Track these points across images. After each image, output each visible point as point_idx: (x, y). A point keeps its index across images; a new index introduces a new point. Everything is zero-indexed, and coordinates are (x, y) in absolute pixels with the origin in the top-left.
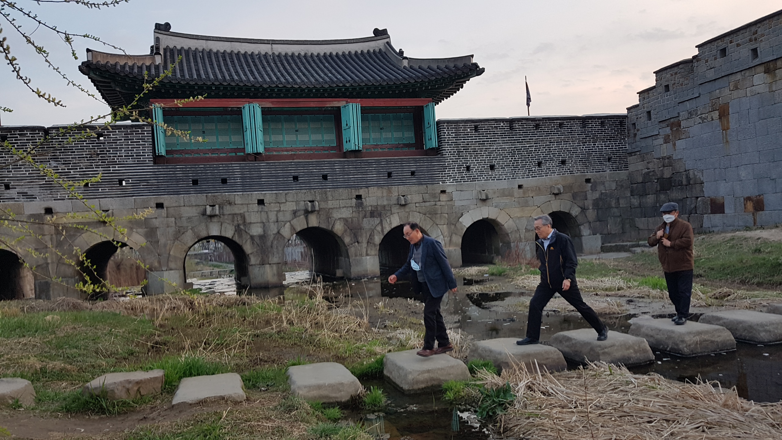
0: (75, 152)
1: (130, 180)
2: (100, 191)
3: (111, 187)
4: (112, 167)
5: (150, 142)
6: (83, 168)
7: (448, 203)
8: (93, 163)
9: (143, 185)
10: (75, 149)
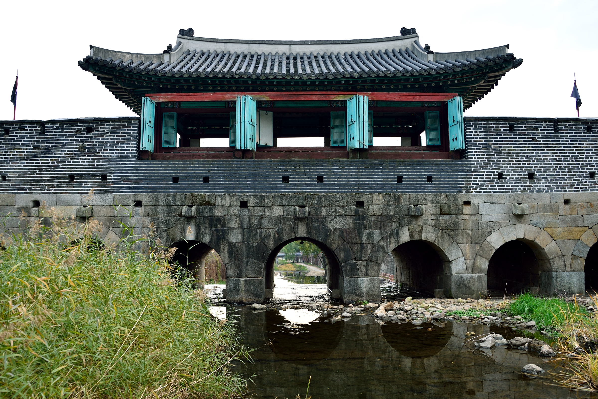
0: (65, 145)
1: (112, 175)
2: (83, 185)
3: (94, 182)
4: (97, 162)
5: (135, 136)
6: (70, 162)
7: (474, 217)
8: (79, 156)
9: (124, 181)
10: (66, 143)
